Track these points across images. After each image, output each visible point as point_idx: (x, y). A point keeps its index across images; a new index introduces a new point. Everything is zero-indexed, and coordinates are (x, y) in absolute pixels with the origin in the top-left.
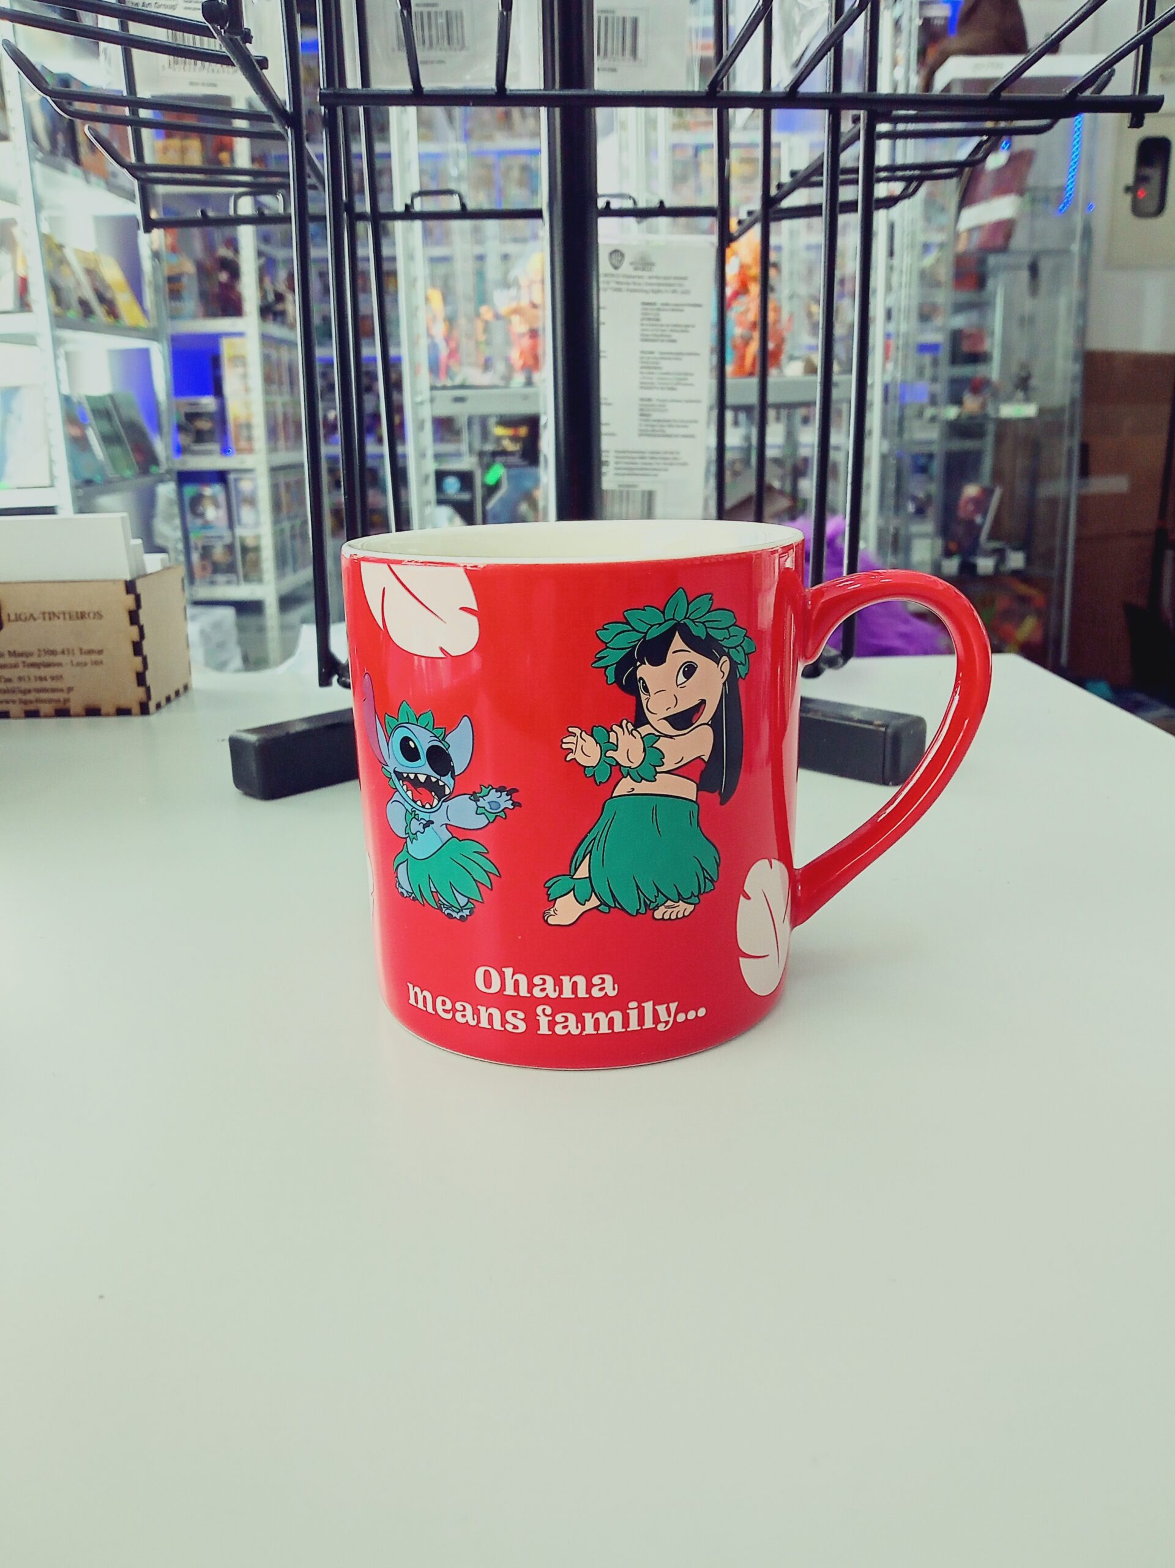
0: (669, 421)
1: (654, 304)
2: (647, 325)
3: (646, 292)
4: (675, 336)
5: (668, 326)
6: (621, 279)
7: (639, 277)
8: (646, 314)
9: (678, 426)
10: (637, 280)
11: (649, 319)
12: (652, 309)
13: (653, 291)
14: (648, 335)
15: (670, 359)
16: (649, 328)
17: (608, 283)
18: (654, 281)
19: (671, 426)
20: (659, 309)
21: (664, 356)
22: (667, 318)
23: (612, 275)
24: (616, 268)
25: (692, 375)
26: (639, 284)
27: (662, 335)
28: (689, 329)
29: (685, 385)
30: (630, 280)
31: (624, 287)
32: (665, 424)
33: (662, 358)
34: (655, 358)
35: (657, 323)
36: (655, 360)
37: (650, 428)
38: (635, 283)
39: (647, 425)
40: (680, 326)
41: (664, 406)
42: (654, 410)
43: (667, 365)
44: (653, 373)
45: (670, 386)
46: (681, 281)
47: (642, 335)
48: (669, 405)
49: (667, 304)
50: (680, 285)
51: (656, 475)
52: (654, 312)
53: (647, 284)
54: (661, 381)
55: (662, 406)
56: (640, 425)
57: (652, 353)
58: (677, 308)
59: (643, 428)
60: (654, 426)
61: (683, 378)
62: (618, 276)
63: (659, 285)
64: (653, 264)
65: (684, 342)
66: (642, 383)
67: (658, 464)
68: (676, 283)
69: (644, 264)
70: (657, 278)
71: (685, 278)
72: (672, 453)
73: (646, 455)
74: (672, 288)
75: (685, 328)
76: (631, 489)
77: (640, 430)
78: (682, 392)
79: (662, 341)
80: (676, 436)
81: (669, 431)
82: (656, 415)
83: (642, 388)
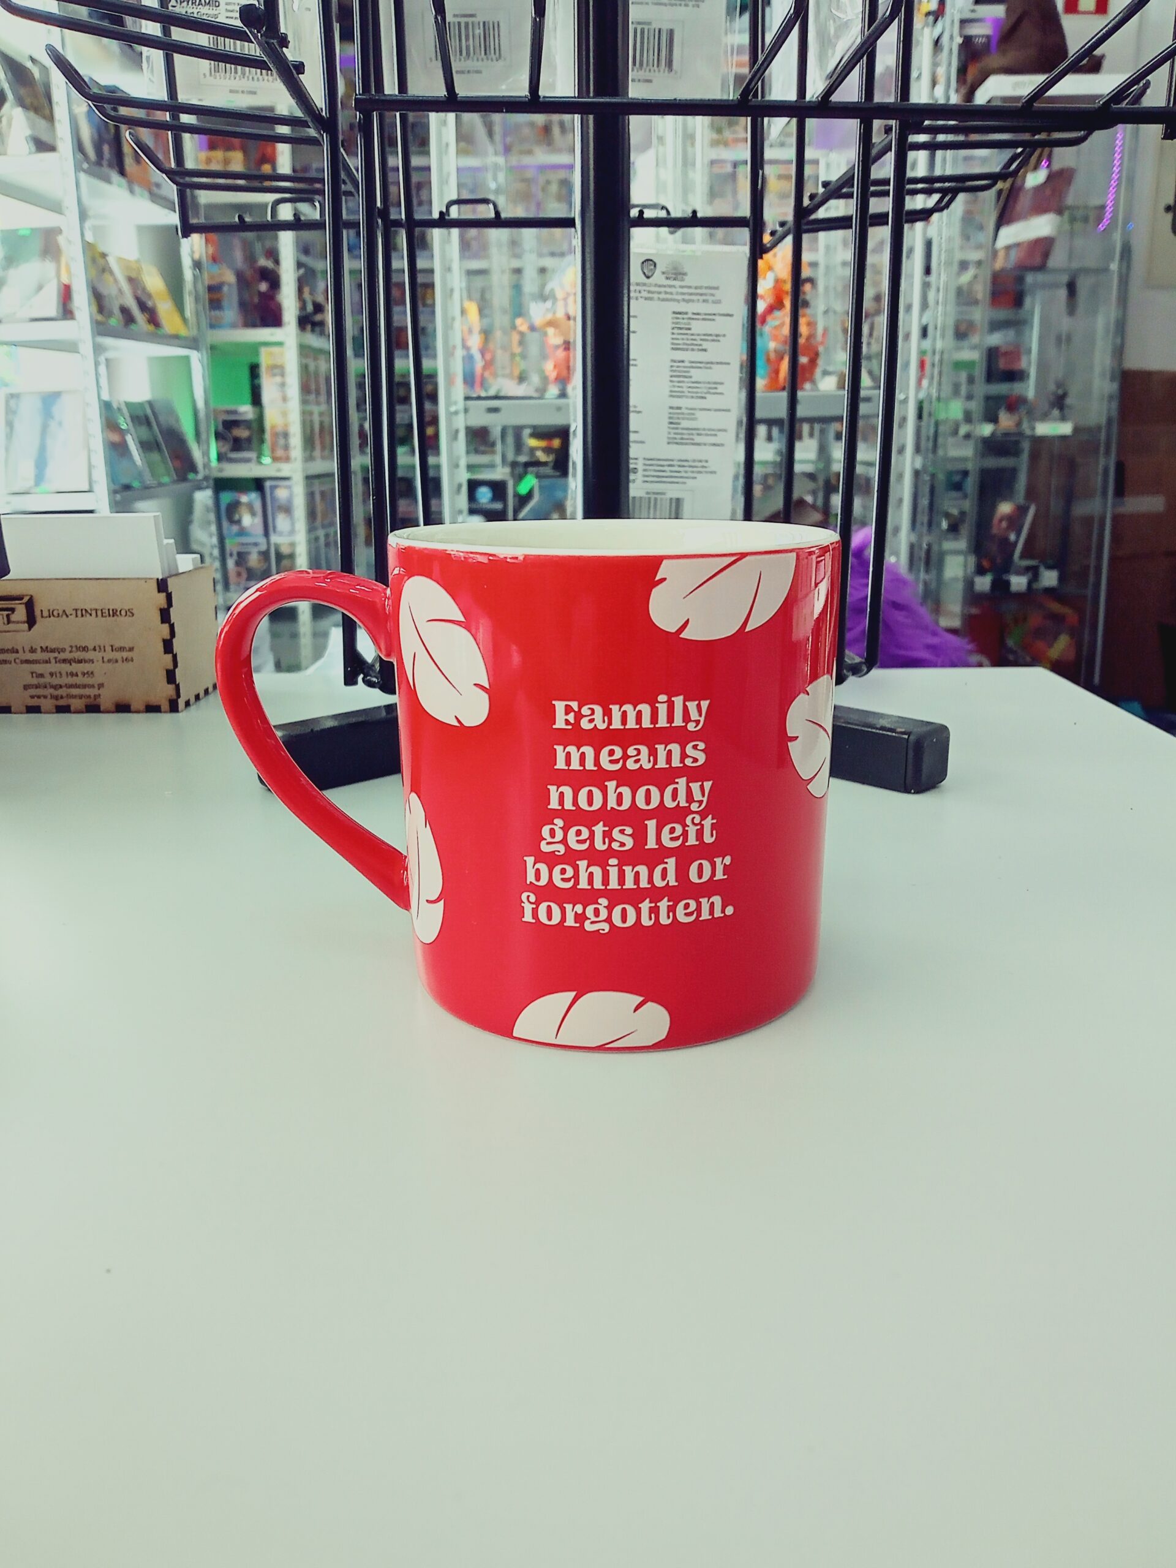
0: (698, 429)
1: (686, 313)
2: (678, 334)
3: (678, 301)
4: (705, 345)
5: (698, 335)
6: (653, 289)
7: (670, 286)
8: (677, 323)
9: (707, 435)
10: (668, 290)
11: (681, 328)
12: (683, 319)
13: (684, 300)
14: (679, 344)
15: (700, 368)
16: (679, 337)
17: (640, 292)
18: (685, 290)
19: (698, 434)
20: (690, 319)
21: (694, 365)
22: (698, 327)
23: (644, 285)
24: (648, 277)
25: (722, 383)
26: (671, 293)
27: (692, 344)
28: (719, 338)
29: (714, 393)
30: (662, 289)
31: (656, 296)
32: (694, 432)
33: (693, 367)
34: (685, 367)
35: (688, 332)
36: (685, 369)
37: (679, 436)
38: (666, 293)
39: (675, 434)
40: (711, 335)
41: (693, 414)
42: (683, 419)
43: (697, 374)
44: (683, 382)
45: (699, 395)
46: (712, 291)
47: (673, 344)
48: (698, 414)
49: (698, 314)
50: (713, 295)
51: (685, 483)
52: (685, 321)
53: (677, 293)
54: (690, 390)
55: (691, 414)
56: (669, 433)
57: (683, 362)
58: (709, 317)
59: (672, 436)
60: (682, 434)
61: (714, 387)
62: (650, 285)
63: (691, 294)
64: (685, 274)
65: (714, 352)
66: (671, 391)
67: (686, 472)
68: (706, 293)
69: (676, 273)
70: (690, 287)
71: (717, 288)
72: (700, 461)
73: (675, 463)
74: (704, 297)
75: (716, 338)
76: (658, 497)
77: (669, 438)
78: (712, 401)
79: (693, 350)
80: (705, 444)
81: (698, 439)
82: (685, 424)
83: (671, 396)
